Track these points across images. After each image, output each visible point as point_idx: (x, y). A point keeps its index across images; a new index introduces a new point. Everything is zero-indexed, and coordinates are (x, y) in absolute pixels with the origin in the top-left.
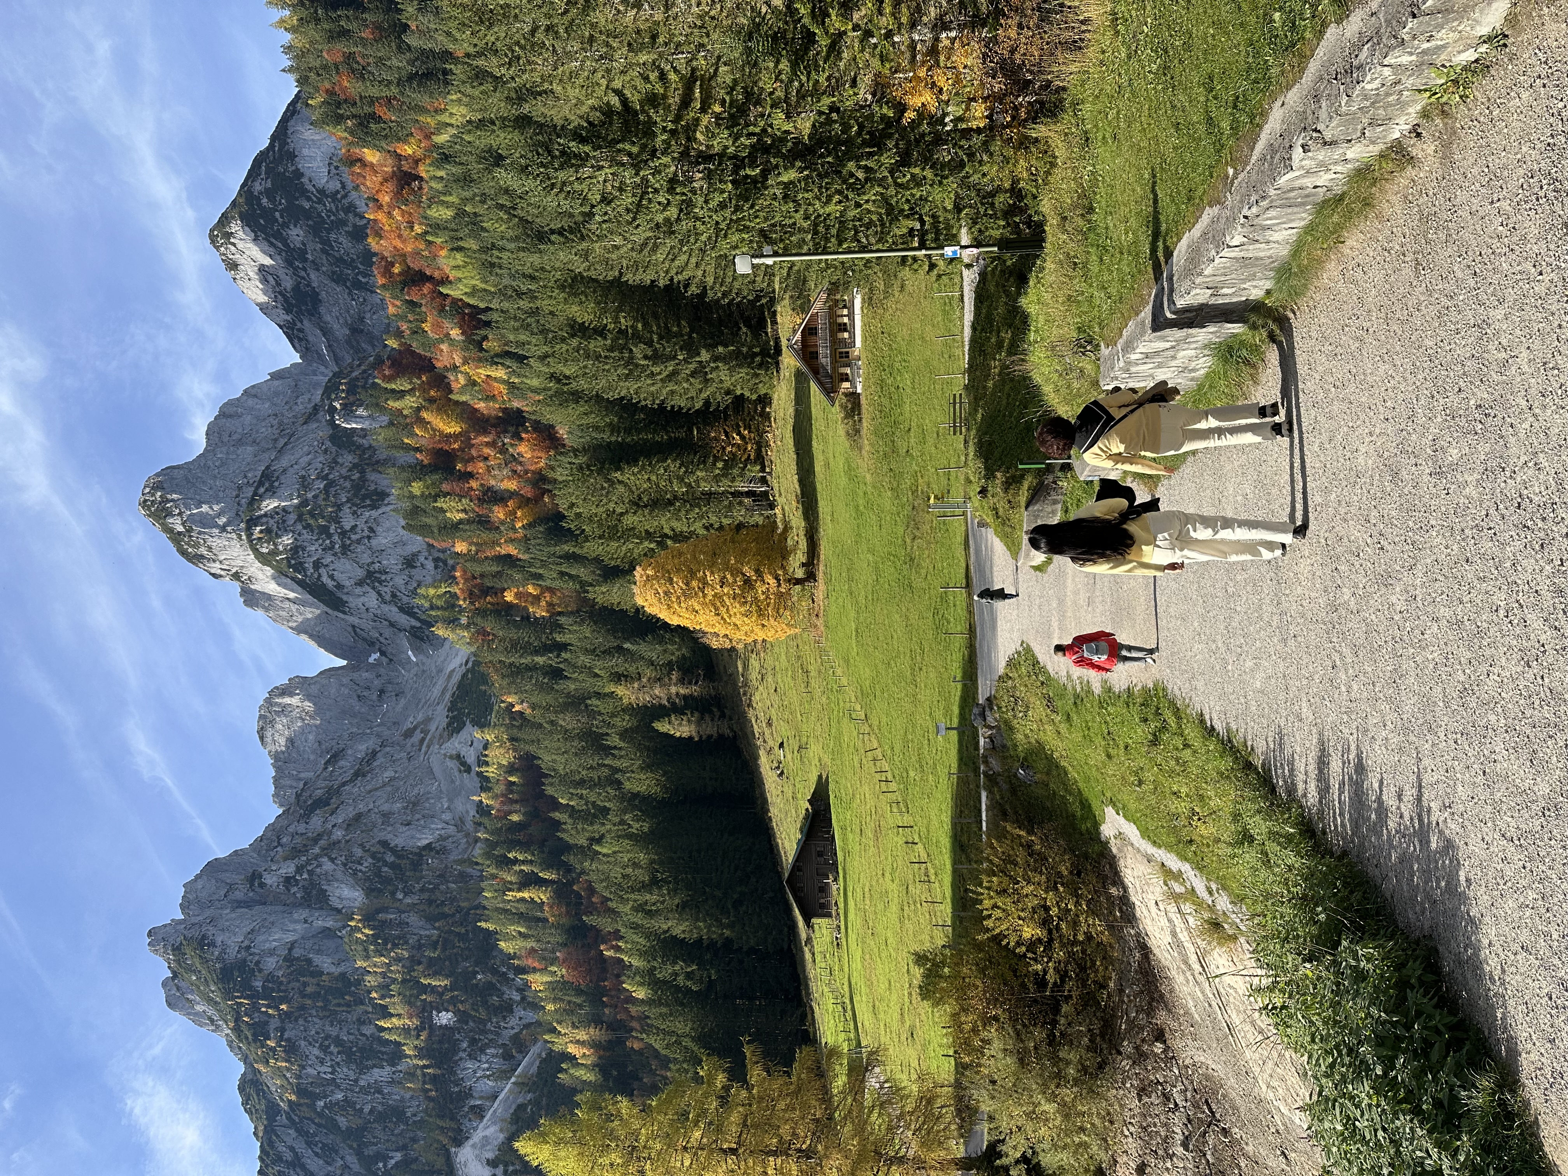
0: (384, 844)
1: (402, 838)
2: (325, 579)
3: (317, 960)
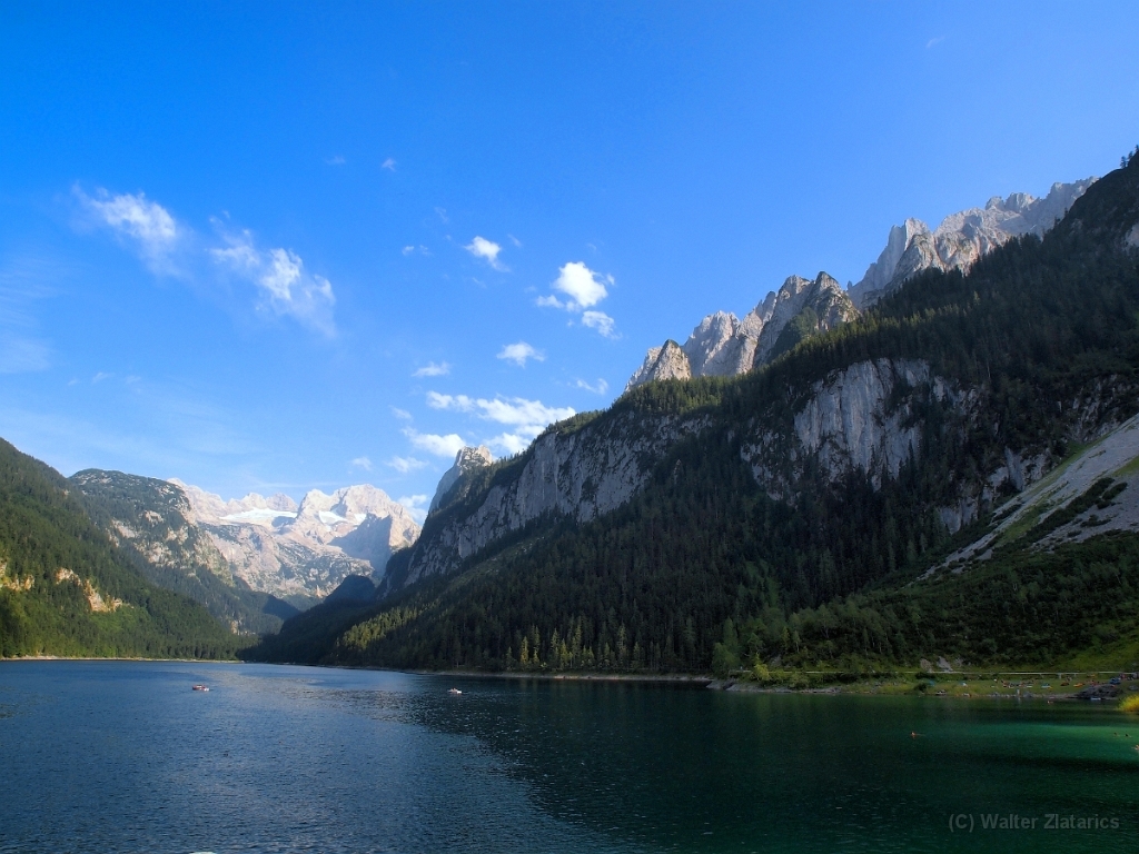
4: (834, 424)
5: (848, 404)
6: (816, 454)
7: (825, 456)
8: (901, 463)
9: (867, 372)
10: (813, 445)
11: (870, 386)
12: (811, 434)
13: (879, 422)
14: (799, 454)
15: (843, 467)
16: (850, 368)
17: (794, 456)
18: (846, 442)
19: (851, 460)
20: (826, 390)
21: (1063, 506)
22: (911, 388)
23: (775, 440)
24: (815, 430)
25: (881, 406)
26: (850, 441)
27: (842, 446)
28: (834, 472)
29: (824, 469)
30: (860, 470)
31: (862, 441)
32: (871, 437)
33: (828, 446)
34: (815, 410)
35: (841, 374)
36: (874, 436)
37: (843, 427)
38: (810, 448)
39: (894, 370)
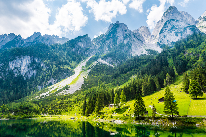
0: (132, 45)
1: (132, 47)
2: (164, 31)
3: (118, 40)
4: (19, 65)
5: (23, 63)
6: (13, 71)
7: (15, 71)
8: (31, 76)
9: (29, 58)
10: (13, 69)
11: (28, 60)
12: (13, 66)
13: (28, 67)
14: (8, 70)
15: (18, 74)
16: (25, 56)
17: (7, 70)
18: (20, 69)
19: (20, 73)
20: (19, 59)
21: (61, 88)
22: (36, 63)
23: (3, 66)
24: (14, 66)
25: (30, 65)
26: (21, 69)
27: (19, 70)
28: (16, 75)
29: (14, 74)
30: (22, 76)
31: (24, 70)
32: (26, 70)
33: (16, 69)
34: (15, 62)
35: (23, 57)
36: (27, 70)
37: (20, 66)
38: (12, 69)
39: (34, 59)
